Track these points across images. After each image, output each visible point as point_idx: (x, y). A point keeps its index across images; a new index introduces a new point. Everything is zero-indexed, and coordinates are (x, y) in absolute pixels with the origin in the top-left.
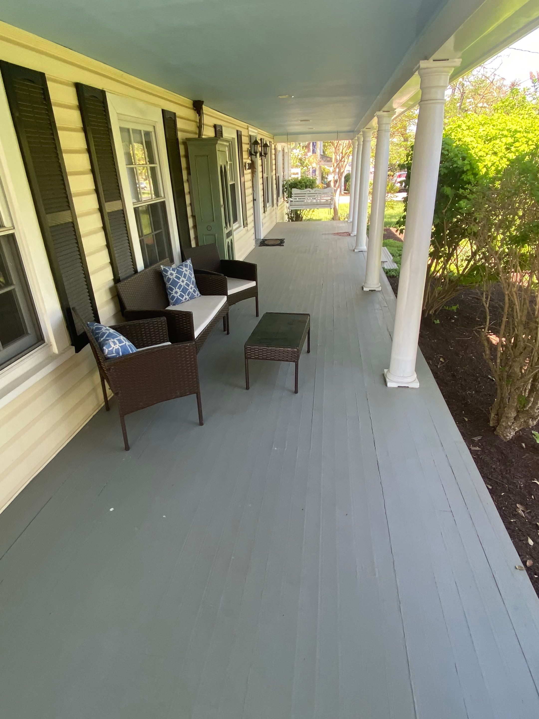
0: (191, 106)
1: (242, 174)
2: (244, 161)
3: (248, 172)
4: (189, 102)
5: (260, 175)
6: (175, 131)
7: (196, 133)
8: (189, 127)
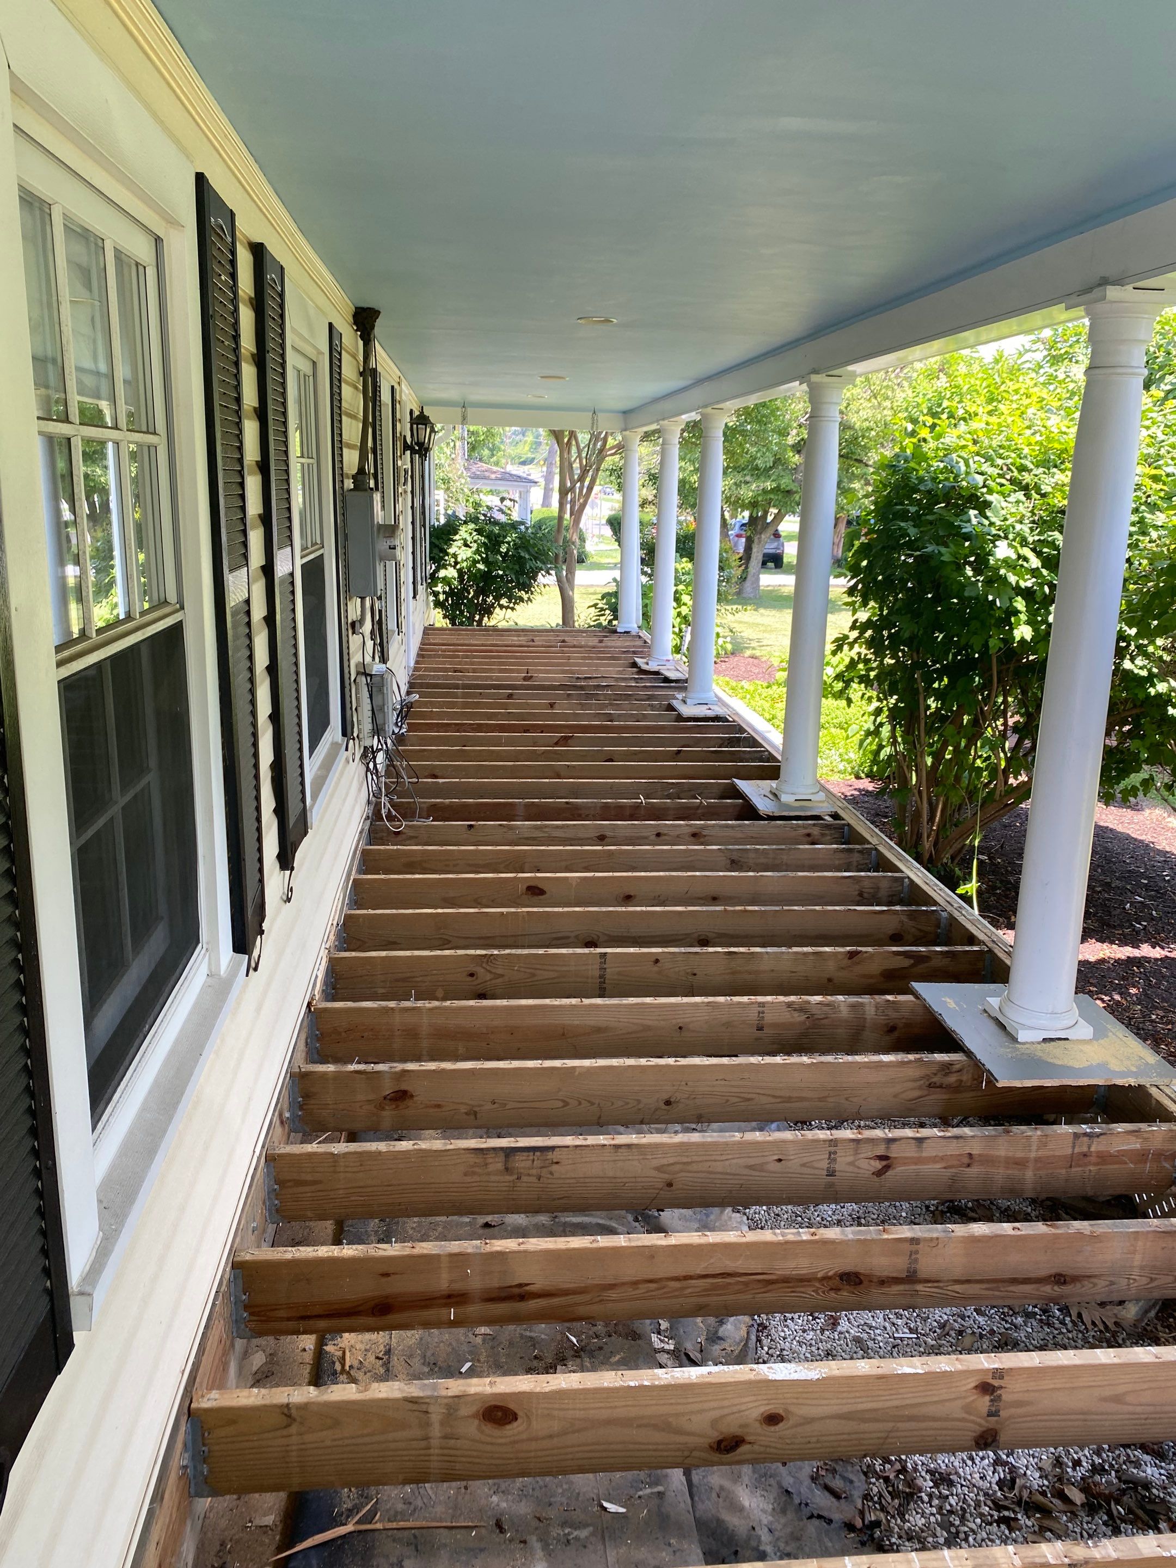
0: (353, 320)
1: (396, 496)
4: (349, 309)
6: (340, 381)
7: (356, 388)
8: (349, 370)
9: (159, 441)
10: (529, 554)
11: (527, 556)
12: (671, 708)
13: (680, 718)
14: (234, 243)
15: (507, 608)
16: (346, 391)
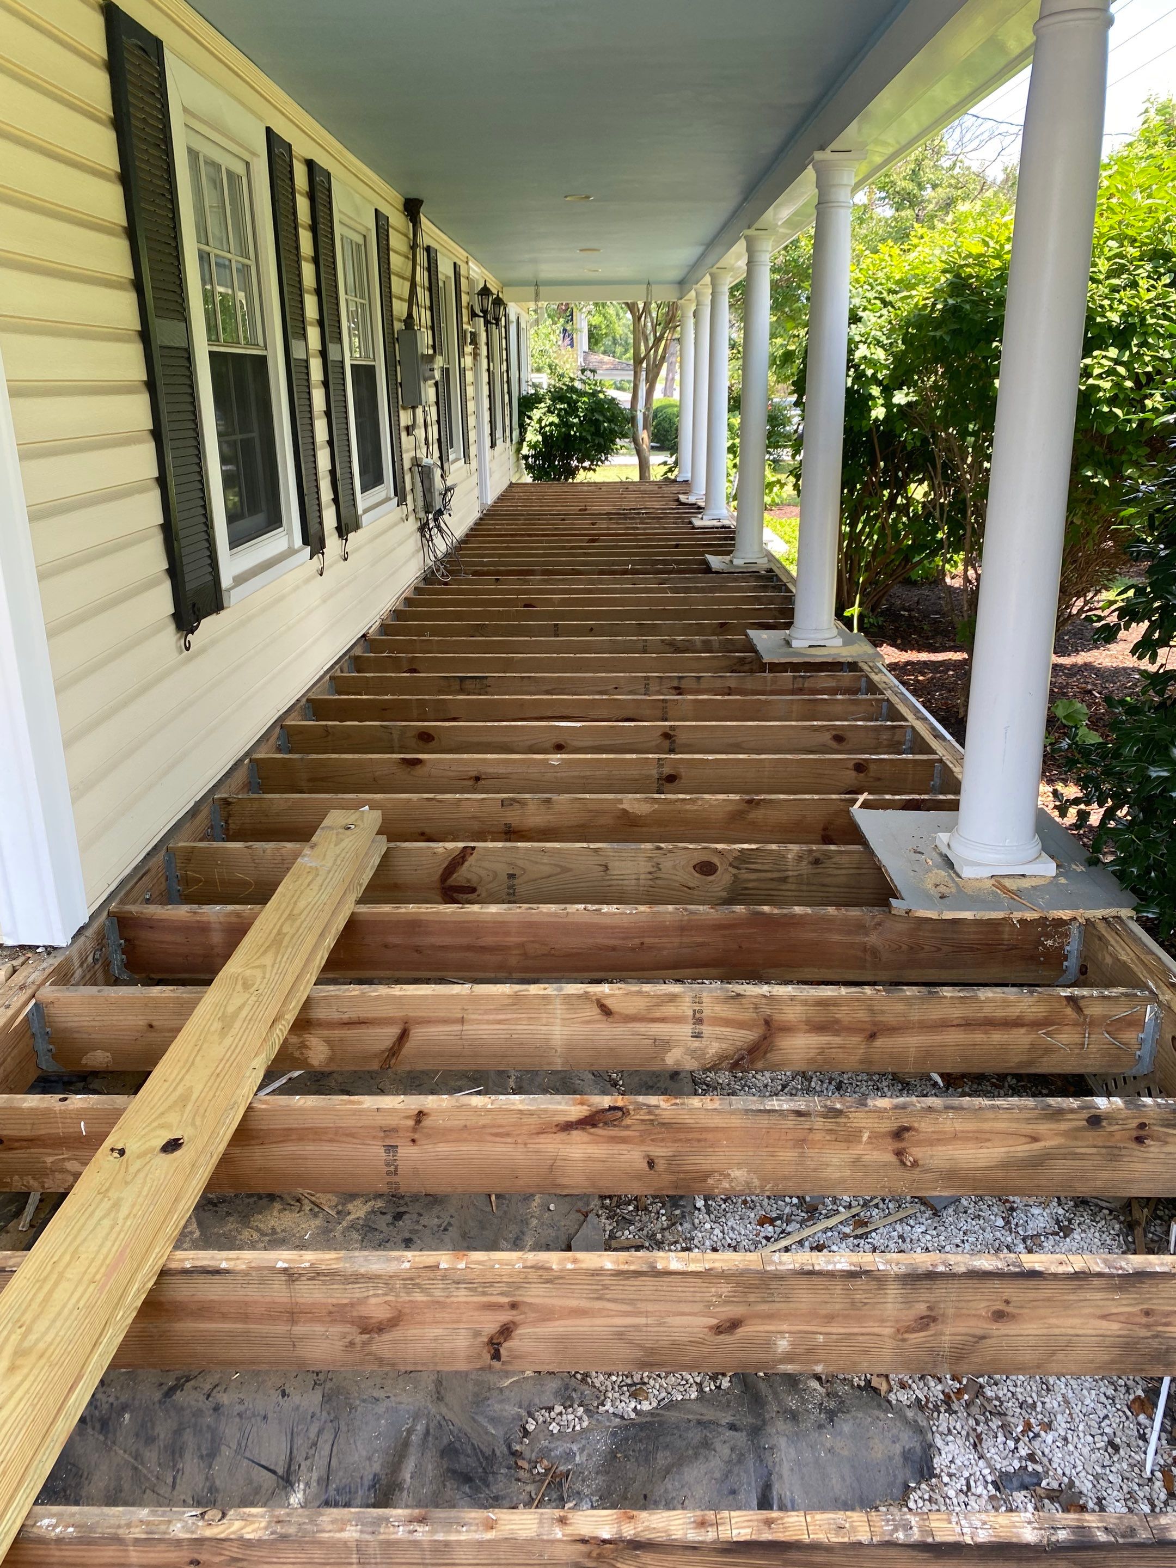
0: (401, 207)
1: (461, 354)
2: (465, 326)
3: (469, 349)
4: (399, 201)
5: (485, 366)
6: (388, 250)
7: (407, 258)
8: (397, 242)
9: (252, 263)
10: (604, 416)
11: (601, 418)
12: (690, 523)
13: (694, 528)
14: (291, 161)
15: (590, 469)
16: (394, 258)
